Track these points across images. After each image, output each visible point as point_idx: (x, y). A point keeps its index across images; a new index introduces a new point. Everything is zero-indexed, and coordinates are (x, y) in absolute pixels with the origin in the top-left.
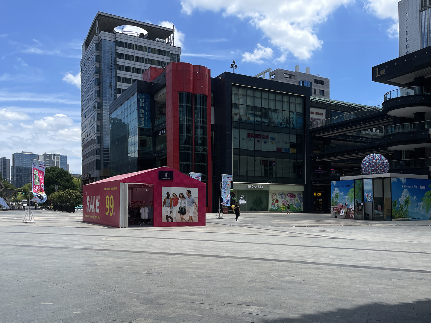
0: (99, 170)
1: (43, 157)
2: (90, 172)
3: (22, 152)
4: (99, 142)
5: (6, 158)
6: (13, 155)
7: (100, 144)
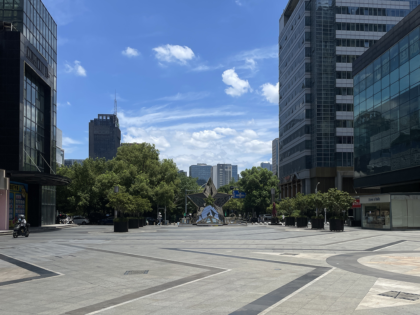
0: (309, 170)
1: (217, 167)
2: (295, 173)
3: (198, 164)
4: (308, 133)
5: (184, 171)
6: (190, 167)
7: (310, 135)
